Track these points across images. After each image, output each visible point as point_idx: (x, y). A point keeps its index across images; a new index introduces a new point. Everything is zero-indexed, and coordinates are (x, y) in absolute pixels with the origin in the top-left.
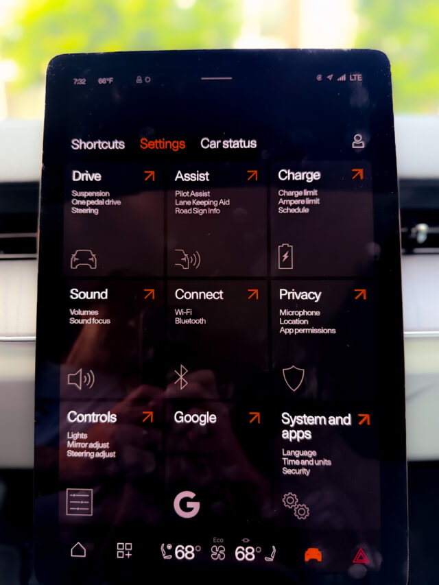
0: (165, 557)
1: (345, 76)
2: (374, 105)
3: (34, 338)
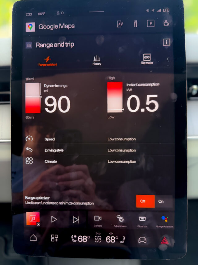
0: (73, 241)
1: (160, 9)
2: (175, 24)
3: (10, 140)
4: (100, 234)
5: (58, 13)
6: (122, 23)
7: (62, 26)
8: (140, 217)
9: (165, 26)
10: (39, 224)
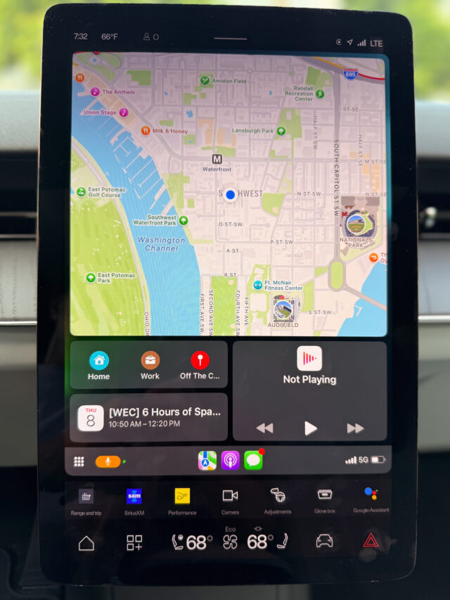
0: (176, 549)
1: (365, 41)
3: (36, 322)
4: (234, 530)
5: (146, 37)
8: (320, 491)
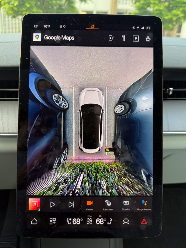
1: (144, 27)
3: (17, 134)
4: (91, 216)
5: (61, 27)
6: (113, 37)
7: (64, 37)
8: (124, 202)
9: (147, 41)
10: (39, 209)
